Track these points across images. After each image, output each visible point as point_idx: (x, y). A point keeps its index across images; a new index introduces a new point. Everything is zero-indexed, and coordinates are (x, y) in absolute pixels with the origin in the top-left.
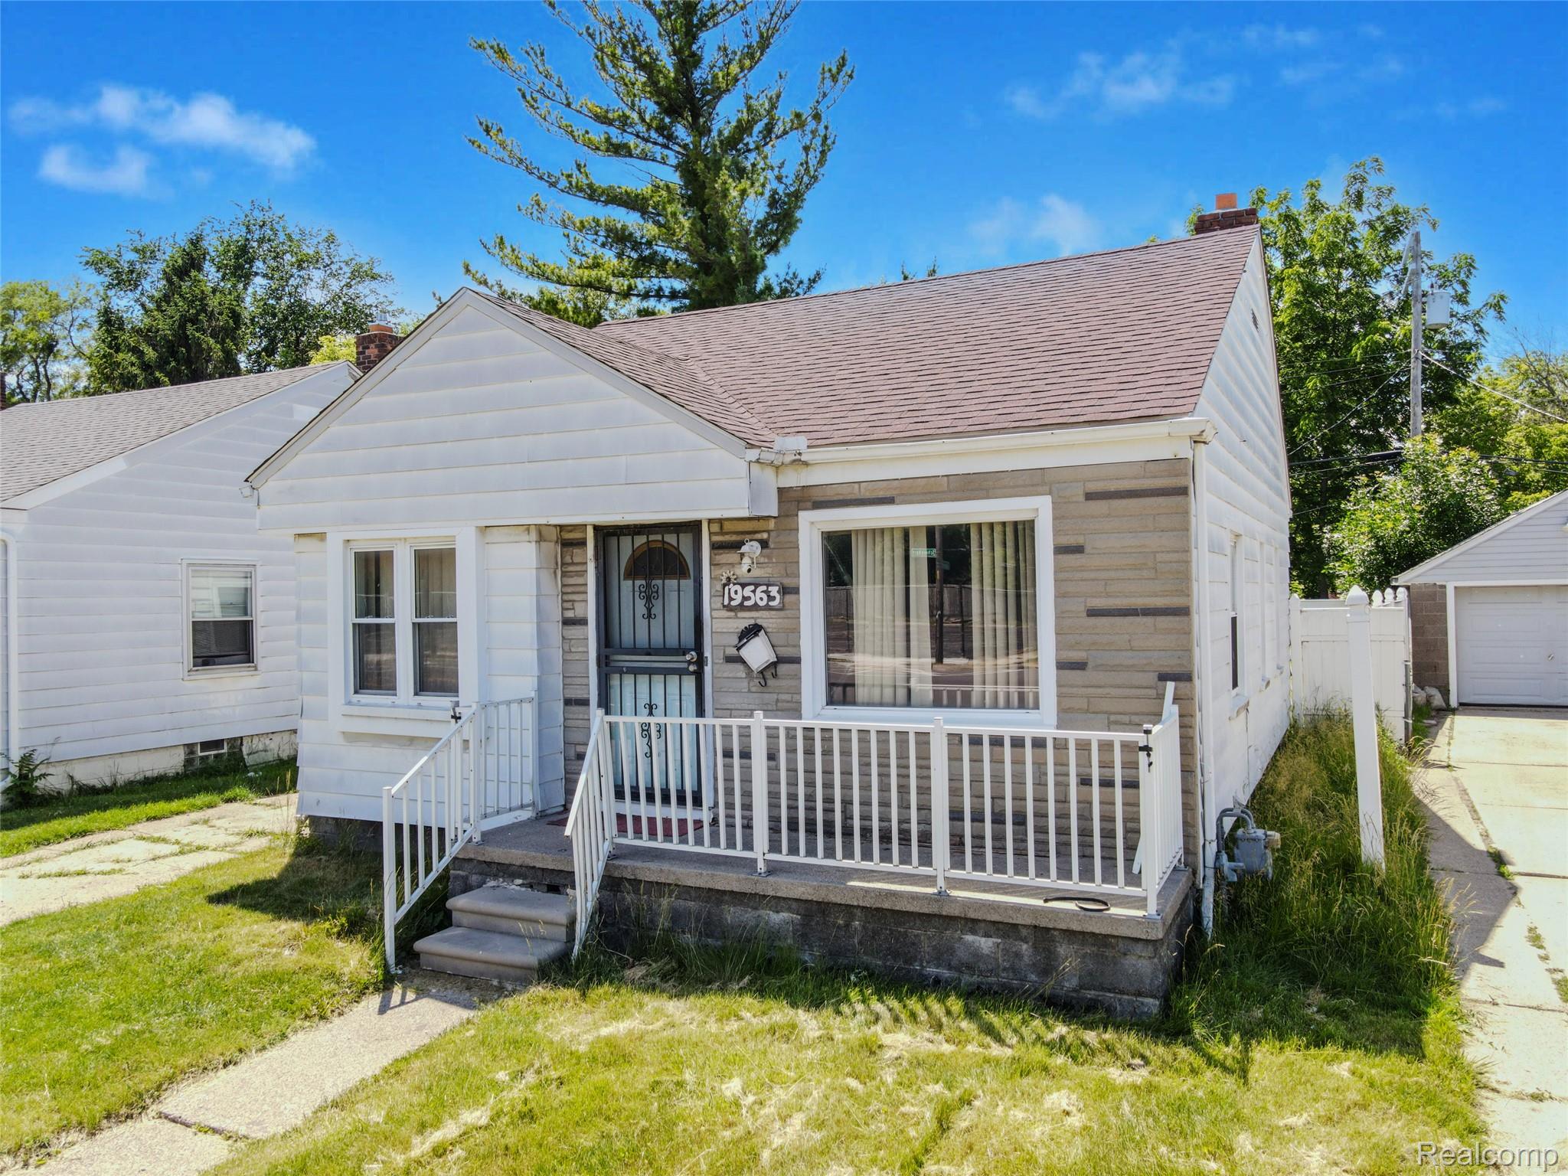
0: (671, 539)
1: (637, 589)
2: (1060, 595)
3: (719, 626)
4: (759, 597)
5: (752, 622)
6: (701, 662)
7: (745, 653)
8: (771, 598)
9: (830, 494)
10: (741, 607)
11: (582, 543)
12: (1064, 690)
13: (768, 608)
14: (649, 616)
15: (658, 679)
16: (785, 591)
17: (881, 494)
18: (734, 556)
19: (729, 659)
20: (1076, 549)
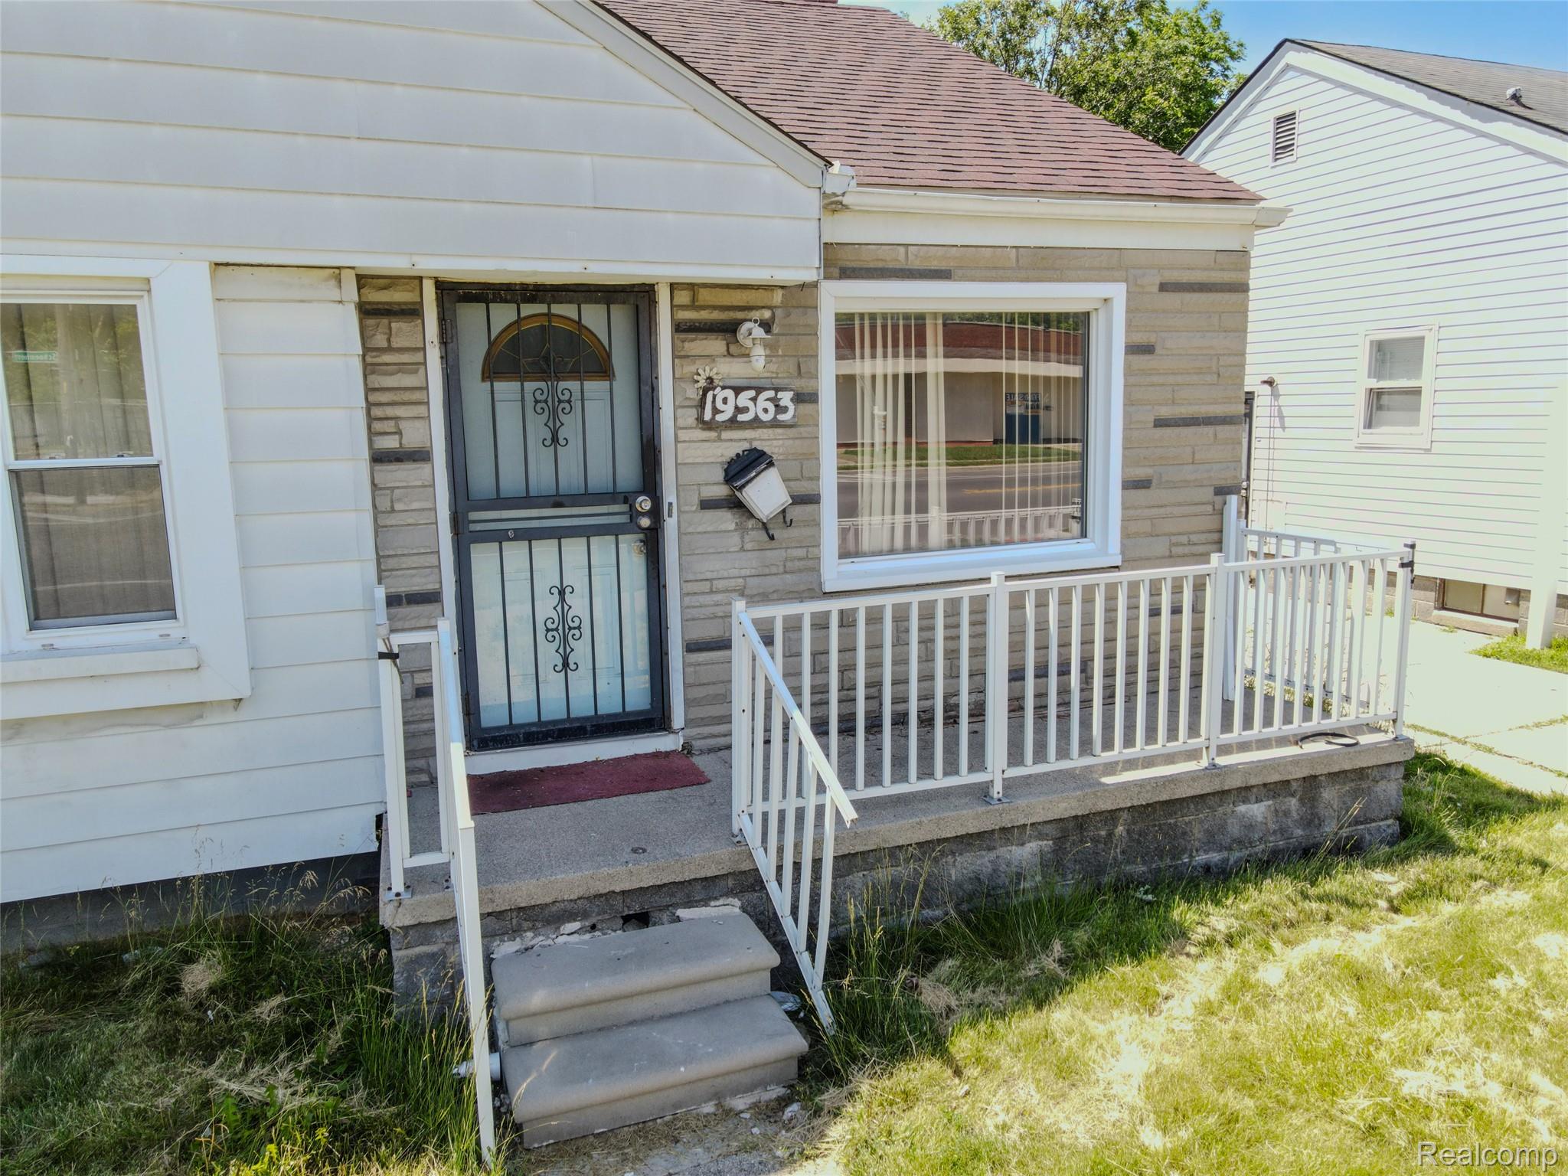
0: (593, 317)
1: (529, 398)
2: (1129, 402)
3: (690, 454)
4: (763, 409)
5: (746, 446)
6: (656, 513)
8: (780, 409)
9: (867, 259)
10: (733, 423)
11: (413, 312)
12: (1132, 512)
13: (775, 424)
14: (555, 439)
15: (575, 549)
16: (800, 398)
17: (934, 265)
18: (715, 345)
19: (706, 505)
20: (1147, 349)
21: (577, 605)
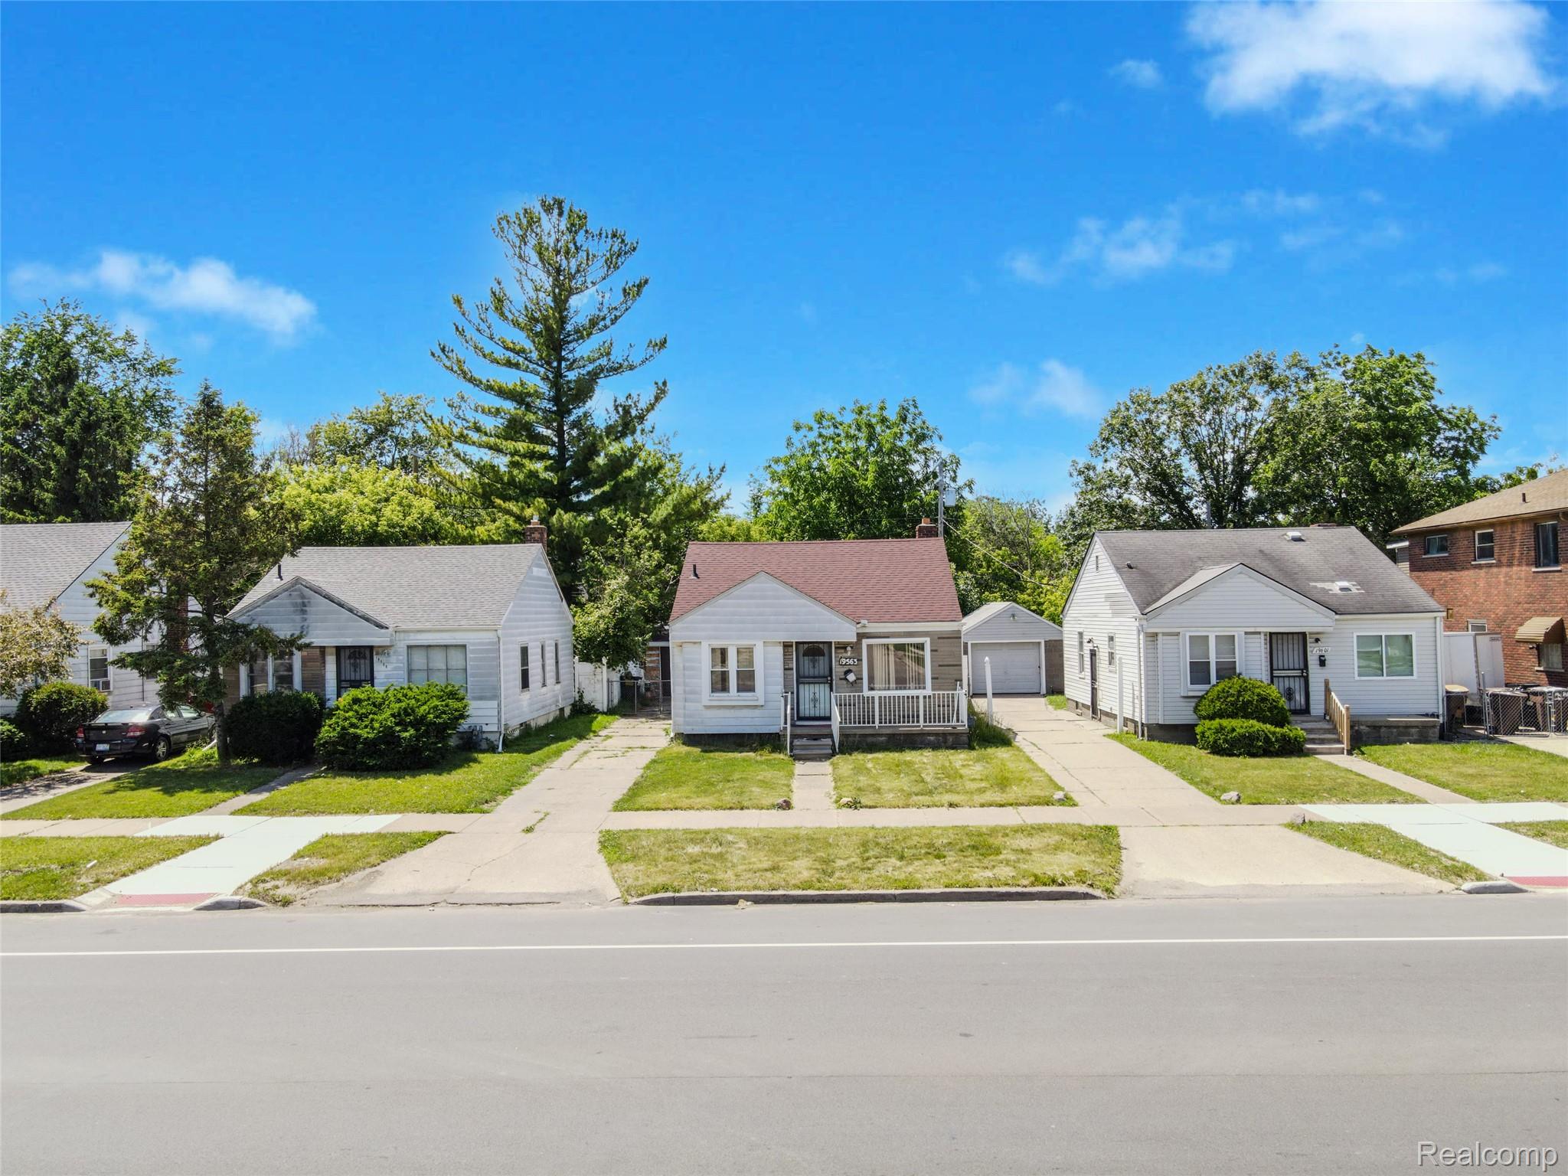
0: (821, 646)
1: (810, 660)
2: (932, 662)
3: (838, 670)
4: (851, 662)
5: (848, 669)
6: (832, 680)
7: (848, 677)
8: (855, 662)
9: (872, 635)
10: (846, 665)
11: (792, 646)
12: (933, 684)
13: (853, 665)
14: (814, 667)
15: (817, 686)
16: (859, 660)
17: (885, 636)
18: (843, 651)
19: (841, 679)
20: (936, 651)
21: (817, 696)
